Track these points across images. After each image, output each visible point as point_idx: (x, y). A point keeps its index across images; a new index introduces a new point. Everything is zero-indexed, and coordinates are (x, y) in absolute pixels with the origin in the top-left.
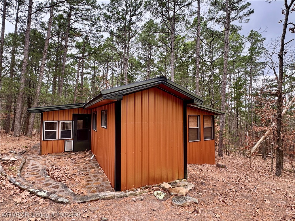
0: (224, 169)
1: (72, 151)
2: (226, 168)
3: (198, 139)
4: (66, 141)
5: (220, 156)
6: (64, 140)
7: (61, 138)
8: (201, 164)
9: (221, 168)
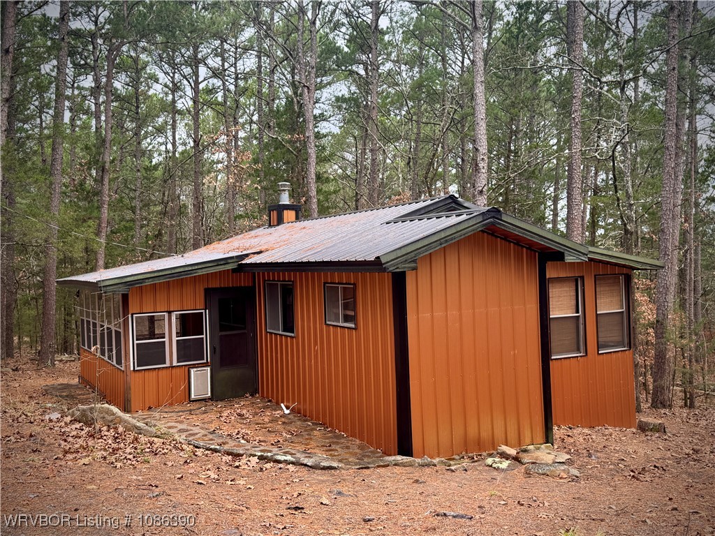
0: (657, 435)
1: (209, 399)
2: (665, 432)
3: (578, 350)
4: (192, 371)
5: (659, 405)
6: (187, 368)
7: (178, 362)
8: (592, 427)
9: (649, 433)
